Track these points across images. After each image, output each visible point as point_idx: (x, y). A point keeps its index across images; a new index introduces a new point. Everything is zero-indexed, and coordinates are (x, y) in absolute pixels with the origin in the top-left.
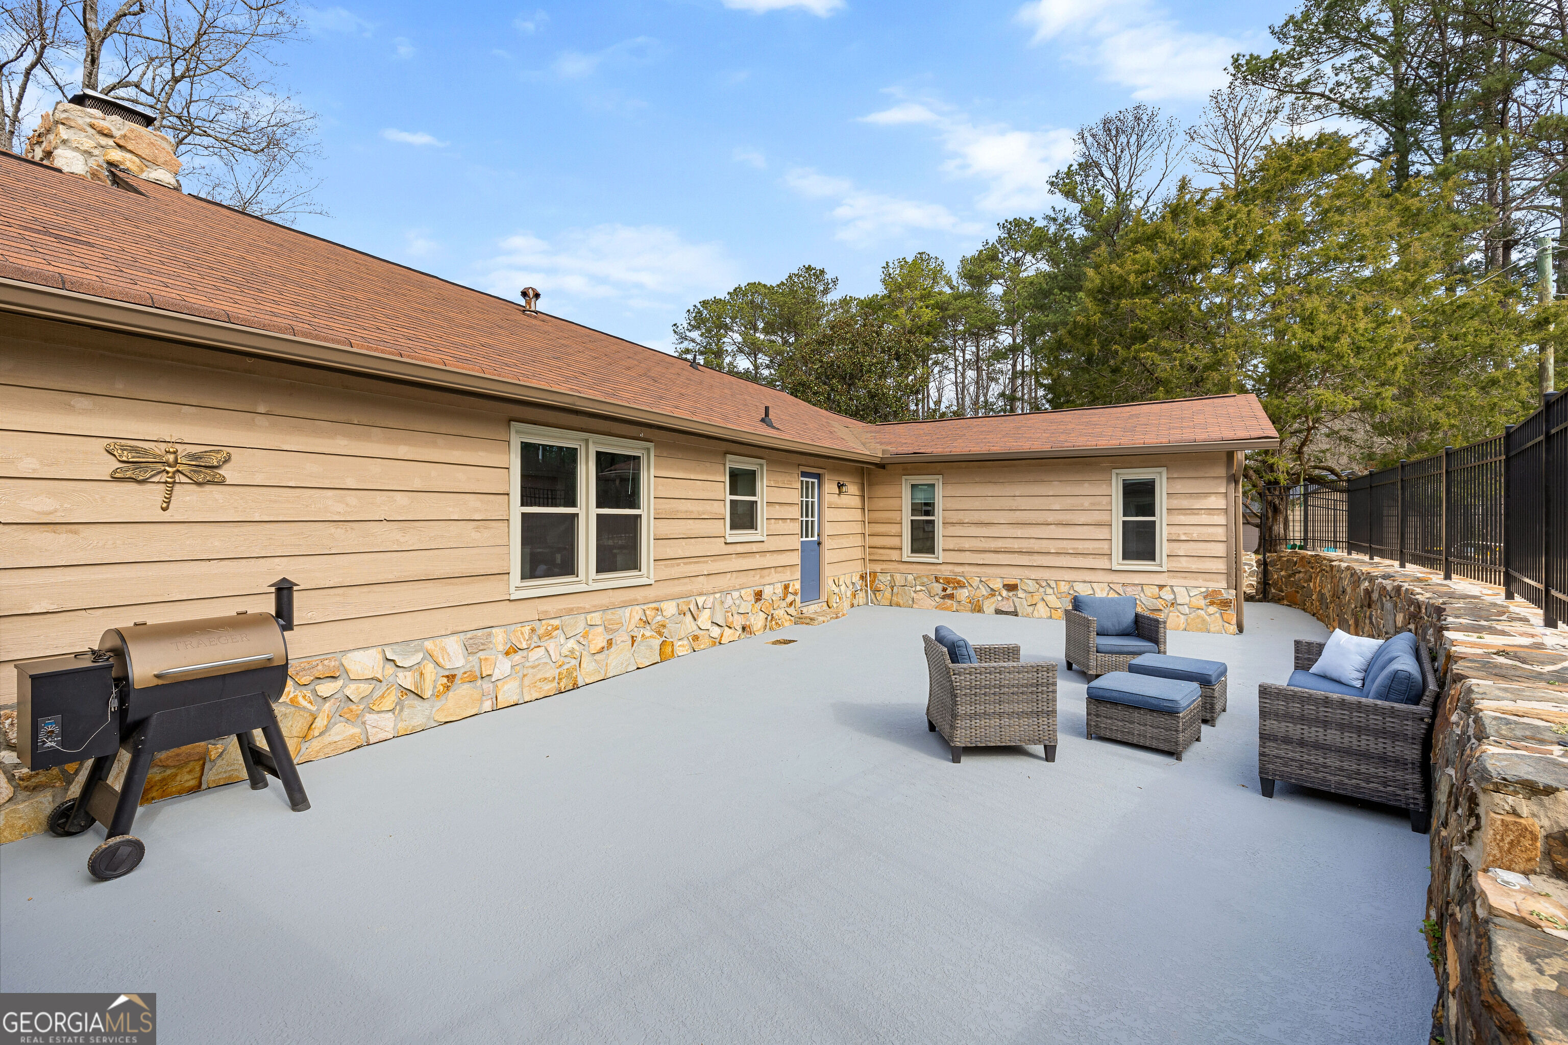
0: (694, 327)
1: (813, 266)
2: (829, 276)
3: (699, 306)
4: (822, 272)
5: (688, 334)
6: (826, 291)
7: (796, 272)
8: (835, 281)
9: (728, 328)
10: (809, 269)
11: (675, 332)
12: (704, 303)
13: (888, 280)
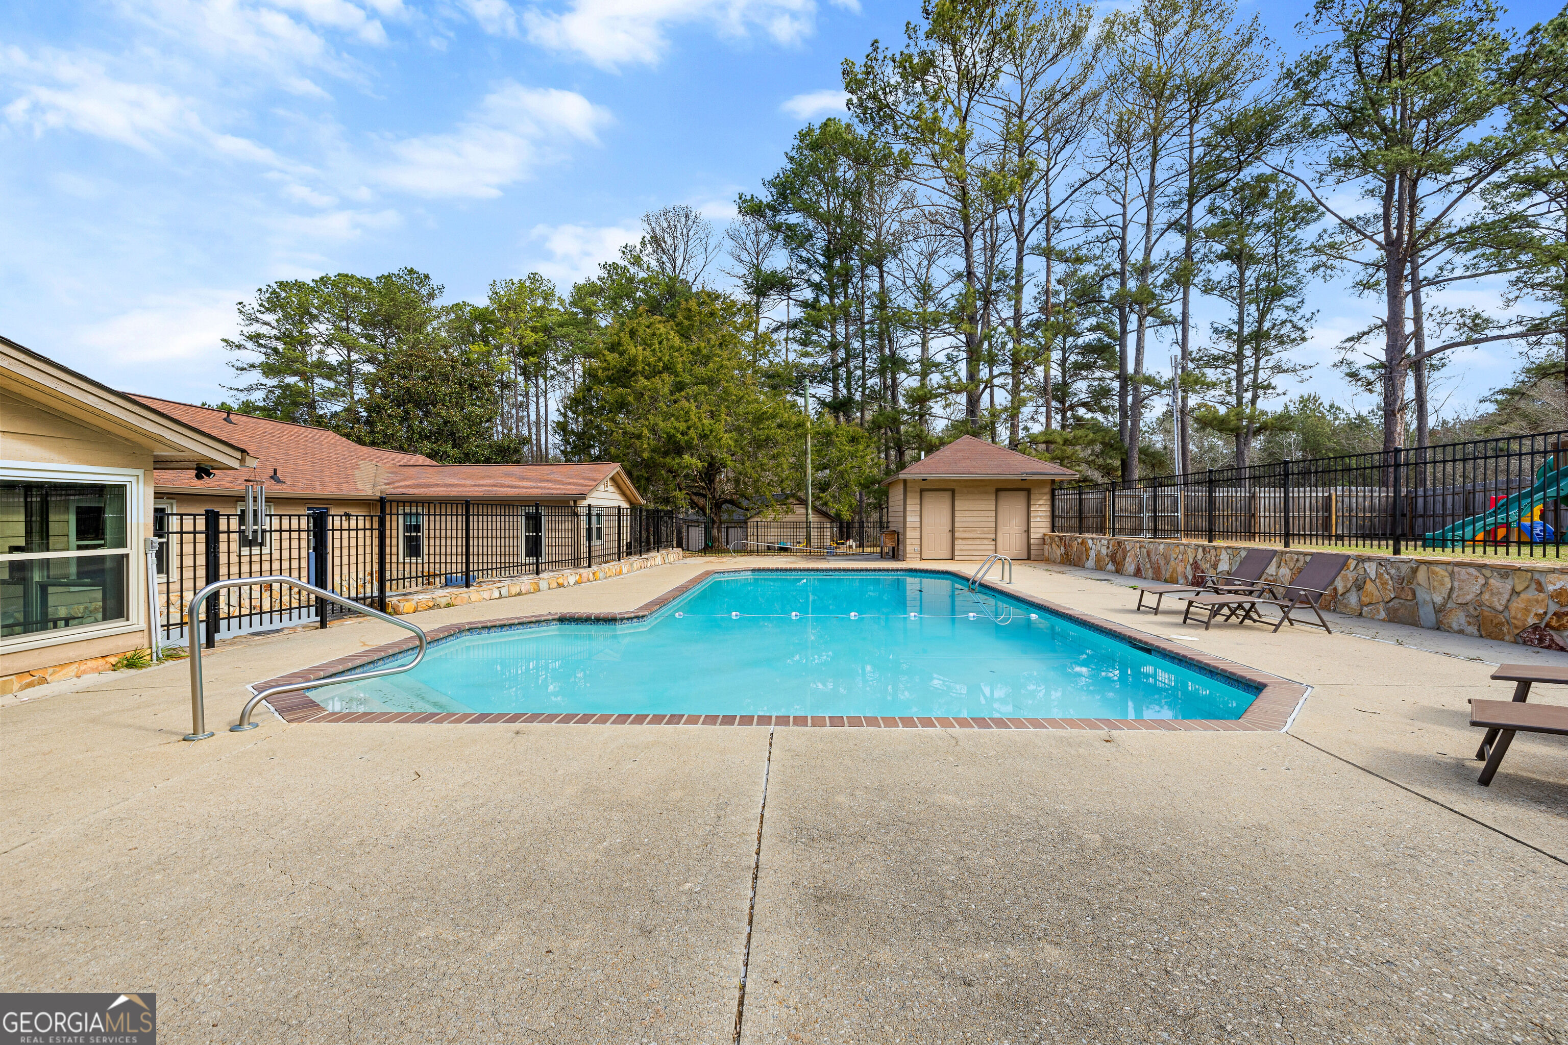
0: (267, 309)
1: (415, 269)
2: (435, 282)
3: (275, 286)
4: (427, 277)
5: (259, 315)
6: (432, 296)
7: (396, 273)
8: (441, 289)
9: (313, 318)
10: (411, 271)
11: (241, 312)
12: (281, 284)
13: (495, 296)
